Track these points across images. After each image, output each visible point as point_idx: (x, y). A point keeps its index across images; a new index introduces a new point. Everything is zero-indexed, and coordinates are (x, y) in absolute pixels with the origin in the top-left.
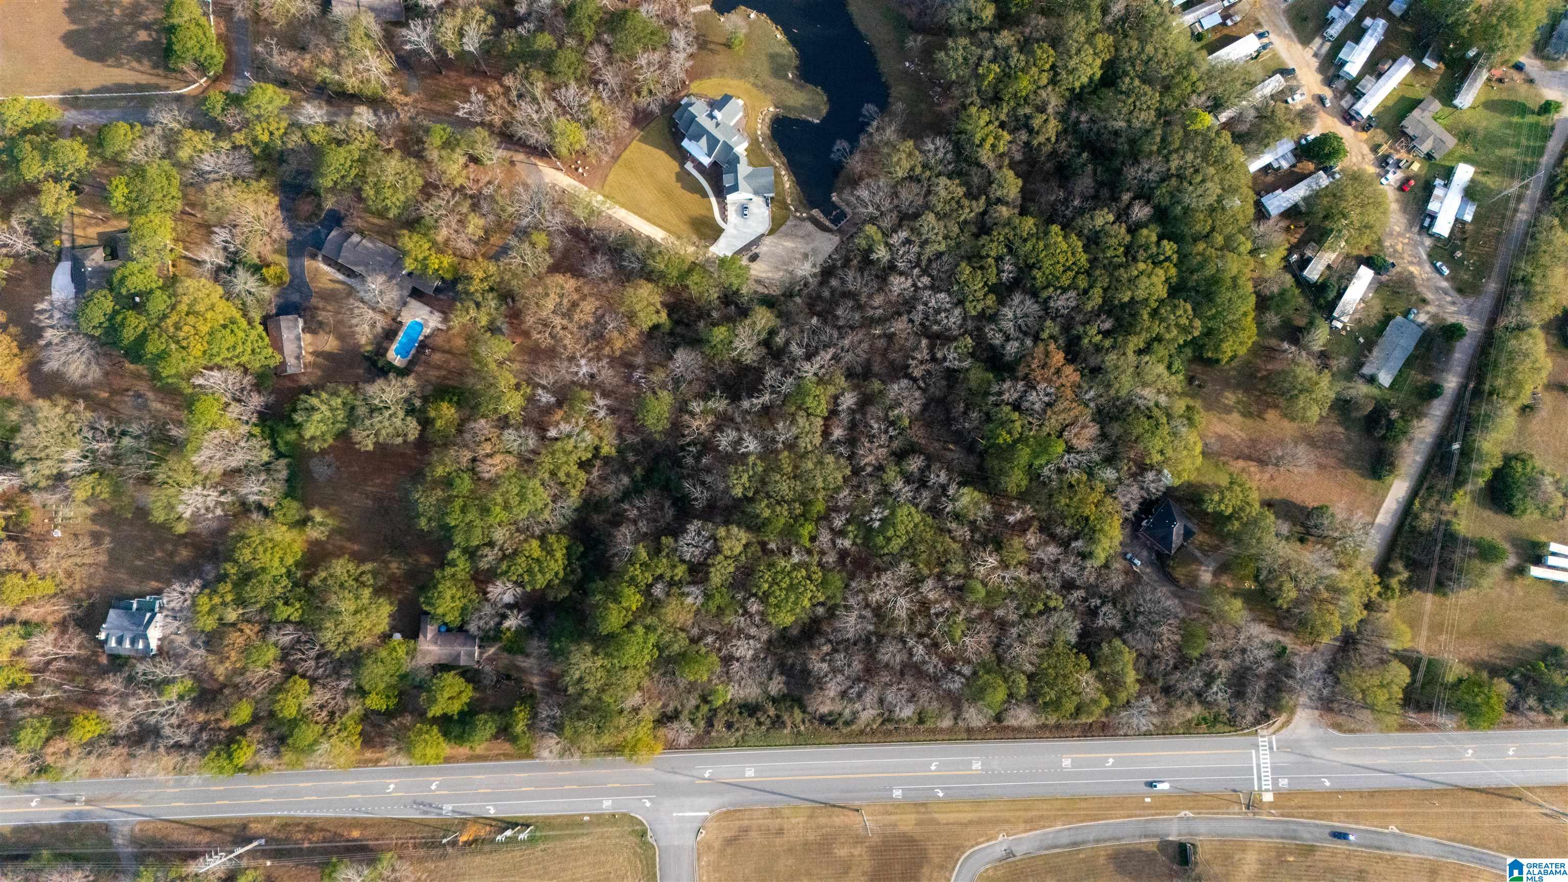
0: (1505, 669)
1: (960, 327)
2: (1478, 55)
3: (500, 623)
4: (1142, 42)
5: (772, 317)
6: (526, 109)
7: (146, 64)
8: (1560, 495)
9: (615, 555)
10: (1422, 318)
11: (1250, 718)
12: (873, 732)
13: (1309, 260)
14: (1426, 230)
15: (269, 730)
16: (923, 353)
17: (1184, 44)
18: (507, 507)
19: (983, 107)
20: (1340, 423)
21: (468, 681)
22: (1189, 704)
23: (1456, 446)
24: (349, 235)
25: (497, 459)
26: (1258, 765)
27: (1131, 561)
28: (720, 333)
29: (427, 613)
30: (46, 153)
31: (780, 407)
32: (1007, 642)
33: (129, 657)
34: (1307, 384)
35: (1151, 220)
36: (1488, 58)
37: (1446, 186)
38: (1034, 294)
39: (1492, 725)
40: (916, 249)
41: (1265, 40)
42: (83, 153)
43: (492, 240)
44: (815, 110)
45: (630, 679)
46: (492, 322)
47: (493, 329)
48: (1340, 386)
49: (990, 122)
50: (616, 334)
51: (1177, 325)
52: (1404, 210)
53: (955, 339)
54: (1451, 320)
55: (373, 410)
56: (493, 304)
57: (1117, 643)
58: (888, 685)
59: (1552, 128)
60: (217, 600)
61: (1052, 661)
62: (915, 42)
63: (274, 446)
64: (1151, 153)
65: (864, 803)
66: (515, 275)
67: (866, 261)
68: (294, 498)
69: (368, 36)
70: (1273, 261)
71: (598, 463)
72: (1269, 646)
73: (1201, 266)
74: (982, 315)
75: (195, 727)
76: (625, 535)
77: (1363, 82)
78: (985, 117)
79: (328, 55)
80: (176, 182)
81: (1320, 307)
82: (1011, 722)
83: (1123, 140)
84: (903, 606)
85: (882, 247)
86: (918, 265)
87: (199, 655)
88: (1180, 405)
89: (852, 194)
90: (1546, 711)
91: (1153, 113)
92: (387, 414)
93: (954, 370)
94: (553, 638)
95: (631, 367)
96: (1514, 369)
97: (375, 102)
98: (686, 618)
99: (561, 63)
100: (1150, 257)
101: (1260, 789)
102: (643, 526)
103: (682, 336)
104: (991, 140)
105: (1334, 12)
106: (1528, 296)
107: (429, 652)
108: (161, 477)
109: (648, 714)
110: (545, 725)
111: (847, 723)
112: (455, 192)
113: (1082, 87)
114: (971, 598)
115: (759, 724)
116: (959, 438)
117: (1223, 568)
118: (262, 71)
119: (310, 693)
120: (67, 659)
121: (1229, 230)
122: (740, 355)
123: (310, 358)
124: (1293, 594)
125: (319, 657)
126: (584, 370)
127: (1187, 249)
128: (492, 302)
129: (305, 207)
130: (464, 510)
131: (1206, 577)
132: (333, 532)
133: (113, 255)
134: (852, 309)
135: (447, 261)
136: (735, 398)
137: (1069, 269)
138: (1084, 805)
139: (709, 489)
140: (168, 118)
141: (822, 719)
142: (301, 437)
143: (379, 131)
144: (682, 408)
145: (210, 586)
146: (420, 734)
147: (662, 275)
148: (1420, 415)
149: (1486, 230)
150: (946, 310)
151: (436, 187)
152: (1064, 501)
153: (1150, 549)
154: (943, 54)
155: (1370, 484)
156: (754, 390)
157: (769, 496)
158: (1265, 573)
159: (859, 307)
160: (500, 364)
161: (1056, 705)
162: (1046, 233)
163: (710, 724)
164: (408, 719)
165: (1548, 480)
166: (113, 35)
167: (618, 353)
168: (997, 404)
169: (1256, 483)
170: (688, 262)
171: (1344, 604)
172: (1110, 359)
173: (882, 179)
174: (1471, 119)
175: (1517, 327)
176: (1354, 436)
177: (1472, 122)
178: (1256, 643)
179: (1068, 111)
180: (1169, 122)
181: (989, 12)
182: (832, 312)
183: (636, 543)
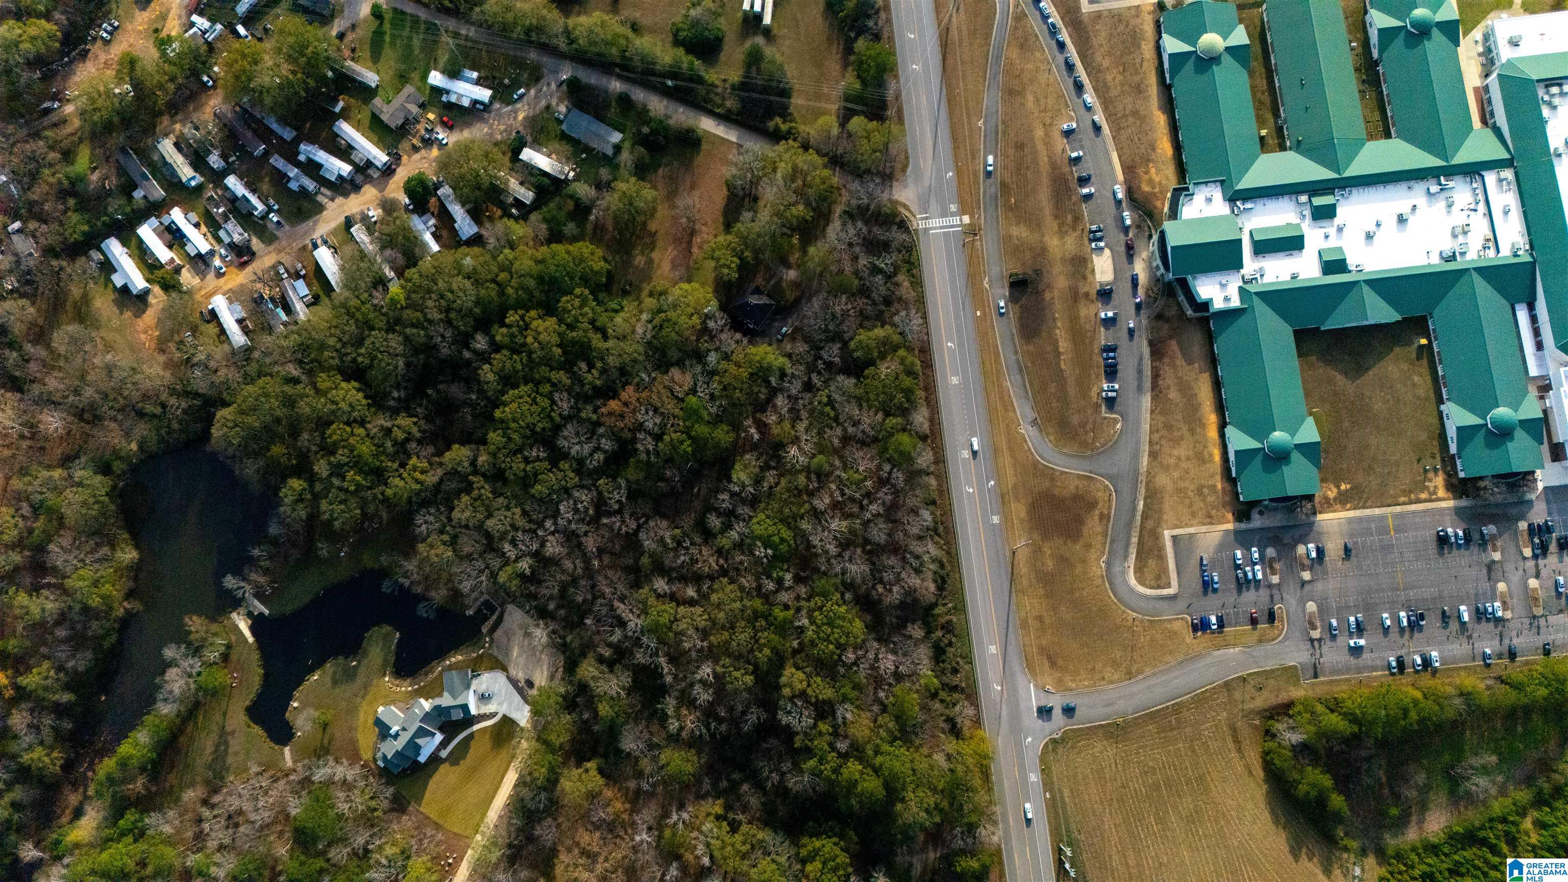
0: (846, 41)
1: (590, 490)
2: (333, 69)
4: (322, 346)
5: (586, 661)
9: (814, 789)
10: (563, 109)
11: (904, 236)
12: (947, 543)
13: (516, 199)
14: (487, 107)
16: (616, 521)
17: (324, 311)
19: (386, 484)
20: (656, 171)
22: (897, 285)
23: (670, 83)
26: (941, 228)
27: (784, 335)
28: (604, 709)
31: (670, 647)
32: (860, 435)
34: (626, 201)
35: (486, 331)
36: (335, 61)
37: (448, 92)
38: (557, 429)
39: (892, 53)
40: (520, 534)
41: (319, 242)
44: (386, 637)
45: (922, 765)
48: (623, 172)
49: (400, 476)
50: (610, 810)
51: (581, 307)
52: (468, 125)
53: (600, 494)
54: (563, 86)
57: (852, 345)
58: (906, 533)
59: (395, 10)
61: (872, 396)
62: (323, 549)
64: (426, 336)
65: (1007, 547)
67: (532, 578)
70: (518, 230)
71: (731, 816)
72: (844, 224)
73: (526, 289)
74: (578, 472)
76: (796, 782)
77: (357, 160)
78: (397, 481)
81: (557, 190)
82: (926, 427)
83: (414, 359)
84: (838, 525)
85: (520, 565)
86: (535, 532)
88: (650, 303)
89: (468, 596)
90: (878, 11)
91: (390, 336)
93: (629, 493)
94: (892, 842)
95: (638, 792)
96: (603, 40)
98: (865, 719)
100: (521, 332)
101: (960, 226)
102: (786, 766)
103: (608, 746)
104: (417, 475)
105: (293, 186)
106: (539, 29)
109: (951, 745)
110: (970, 841)
111: (942, 566)
113: (366, 397)
114: (826, 467)
115: (950, 644)
116: (688, 484)
117: (784, 262)
121: (495, 269)
122: (623, 688)
124: (801, 207)
126: (645, 836)
127: (511, 301)
131: (792, 274)
134: (576, 588)
136: (662, 691)
137: (534, 400)
138: (987, 363)
139: (748, 707)
141: (941, 588)
144: (674, 739)
147: (551, 769)
148: (645, 110)
149: (485, 62)
150: (575, 503)
152: (738, 394)
153: (773, 319)
154: (336, 523)
155: (705, 146)
156: (653, 672)
157: (752, 651)
158: (785, 230)
159: (575, 581)
161: (908, 393)
162: (502, 421)
163: (955, 688)
165: (693, 12)
167: (627, 806)
168: (657, 454)
169: (711, 237)
170: (537, 745)
171: (805, 167)
172: (612, 361)
173: (455, 569)
174: (389, 75)
175: (568, 38)
176: (665, 161)
177: (391, 72)
178: (843, 235)
179: (389, 408)
180: (398, 321)
181: (296, 484)
182: (579, 606)
183: (802, 772)
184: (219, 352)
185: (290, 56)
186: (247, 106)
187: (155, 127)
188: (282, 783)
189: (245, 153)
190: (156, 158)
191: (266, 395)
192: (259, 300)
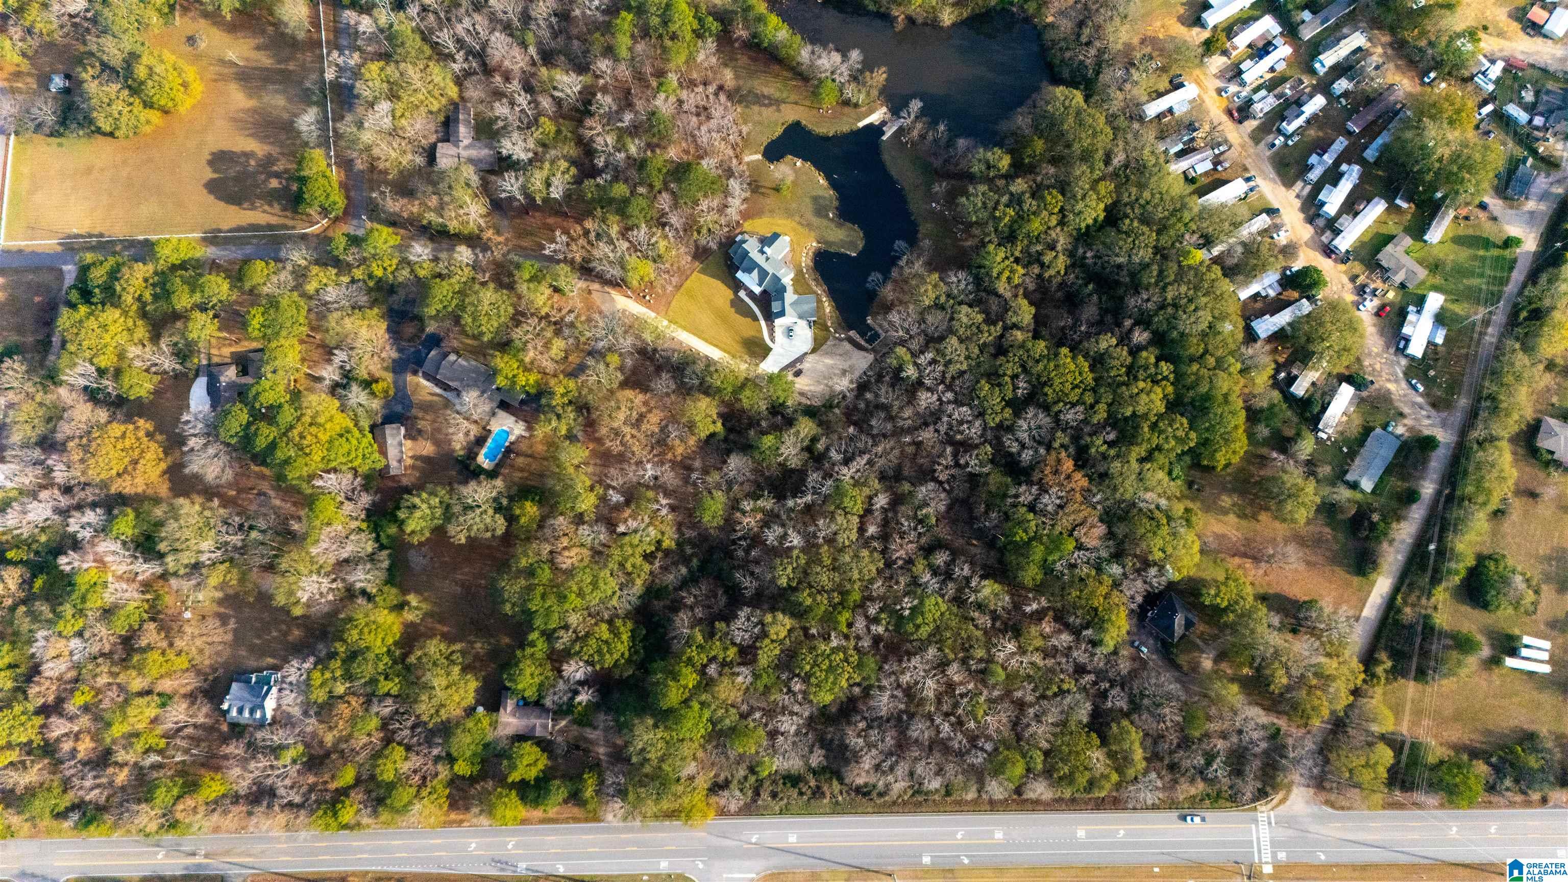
0: (1485, 752)
1: (982, 436)
2: (1444, 198)
3: (572, 698)
4: (1141, 186)
5: (814, 426)
6: (603, 249)
7: (277, 208)
8: (1530, 592)
9: (674, 638)
10: (1400, 430)
11: (1249, 795)
12: (905, 803)
13: (1296, 378)
14: (1401, 351)
15: (368, 792)
16: (948, 460)
17: (1179, 188)
18: (581, 594)
19: (999, 245)
20: (1327, 525)
21: (543, 750)
22: (1192, 781)
23: (1432, 547)
24: (446, 355)
25: (573, 552)
26: (1258, 839)
27: (1138, 649)
28: (768, 441)
29: (508, 689)
30: (193, 286)
31: (821, 506)
32: (1025, 721)
33: (247, 725)
34: (1293, 491)
35: (1151, 342)
36: (1453, 200)
37: (1419, 312)
38: (1046, 408)
39: (1471, 805)
40: (941, 368)
41: (1252, 184)
42: (225, 286)
43: (571, 358)
44: (852, 244)
45: (686, 750)
46: (569, 430)
47: (571, 437)
48: (1326, 490)
49: (1007, 258)
50: (677, 442)
51: (1175, 437)
52: (1382, 333)
53: (977, 446)
54: (1427, 432)
55: (468, 508)
56: (572, 416)
57: (1125, 723)
58: (917, 760)
59: (1515, 261)
60: (328, 675)
61: (1067, 738)
62: (940, 188)
63: (377, 539)
64: (1149, 285)
65: (896, 868)
66: (591, 391)
67: (897, 379)
68: (393, 585)
69: (468, 185)
70: (1262, 379)
71: (660, 555)
72: (1264, 727)
73: (1196, 383)
74: (1000, 426)
75: (304, 789)
76: (683, 620)
77: (1341, 220)
78: (1002, 255)
79: (434, 201)
80: (304, 312)
81: (1306, 420)
82: (1030, 795)
83: (1125, 272)
84: (930, 687)
85: (911, 367)
86: (942, 382)
87: (312, 724)
88: (1178, 509)
89: (885, 319)
90: (1524, 793)
91: (1150, 250)
92: (478, 511)
93: (975, 475)
94: (618, 712)
95: (689, 469)
96: (1483, 477)
97: (473, 240)
98: (735, 696)
99: (633, 209)
100: (1150, 376)
101: (1260, 862)
102: (699, 612)
103: (735, 443)
104: (1007, 274)
105: (1313, 159)
106: (1495, 410)
107: (508, 724)
108: (283, 566)
109: (703, 782)
110: (611, 791)
111: (881, 795)
112: (541, 319)
113: (1088, 227)
114: (992, 681)
115: (801, 794)
116: (981, 534)
117: (1221, 657)
118: (375, 212)
119: (406, 759)
120: (195, 726)
121: (1219, 353)
122: (786, 460)
123: (409, 462)
124: (1285, 681)
125: (413, 728)
126: (650, 473)
127: (1183, 368)
128: (571, 414)
129: (409, 329)
130: (543, 597)
131: (1207, 663)
132: (426, 615)
133: (244, 372)
134: (885, 419)
135: (533, 378)
136: (780, 497)
137: (1077, 386)
138: (1097, 873)
139: (757, 579)
140: (298, 256)
141: (858, 790)
142: (403, 531)
143: (475, 266)
144: (734, 505)
145: (322, 663)
146: (500, 796)
147: (719, 390)
148: (1399, 519)
149: (1456, 351)
150: (968, 422)
151: (523, 314)
152: (1075, 593)
153: (1156, 638)
154: (964, 199)
155: (1356, 580)
156: (797, 491)
157: (811, 587)
158: (1258, 660)
159: (891, 418)
160: (578, 467)
161: (1069, 779)
162: (1057, 355)
163: (757, 793)
164: (490, 784)
165: (1518, 579)
166: (249, 182)
167: (679, 458)
168: (1014, 505)
169: (1250, 579)
170: (741, 379)
171: (1331, 690)
172: (1116, 467)
173: (911, 307)
174: (1440, 253)
175: (1485, 440)
176: (1341, 536)
177: (1441, 256)
178: (1252, 725)
179: (1075, 248)
180: (1165, 258)
181: (1005, 162)
182: (867, 421)
183: (692, 627)
184: (1140, 93)
185: (1459, 156)
186: (1401, 115)
187: (1379, 28)
188: (730, 152)
189: (1350, 113)
190: (1345, 31)
191: (1094, 135)
192: (1191, 127)
